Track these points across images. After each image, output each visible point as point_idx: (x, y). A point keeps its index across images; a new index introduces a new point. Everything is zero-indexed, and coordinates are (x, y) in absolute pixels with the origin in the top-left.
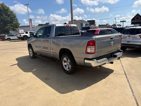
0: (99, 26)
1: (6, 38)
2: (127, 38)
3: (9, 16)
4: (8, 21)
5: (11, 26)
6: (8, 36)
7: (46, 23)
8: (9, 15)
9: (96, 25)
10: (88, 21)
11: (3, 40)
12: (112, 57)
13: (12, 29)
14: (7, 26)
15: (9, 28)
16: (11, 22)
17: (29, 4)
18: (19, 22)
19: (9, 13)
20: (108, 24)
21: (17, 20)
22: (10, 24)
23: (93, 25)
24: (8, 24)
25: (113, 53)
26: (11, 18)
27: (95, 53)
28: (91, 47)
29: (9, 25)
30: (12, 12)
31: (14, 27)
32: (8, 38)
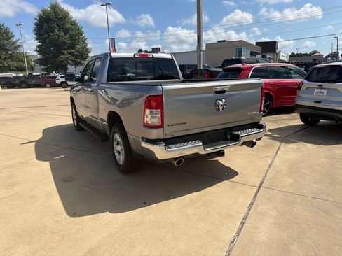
0: (290, 56)
1: (58, 82)
2: (316, 90)
3: (66, 31)
4: (64, 43)
5: (72, 54)
6: (61, 77)
7: (153, 49)
8: (69, 29)
9: (282, 54)
10: (257, 43)
11: (51, 87)
12: (227, 139)
13: (73, 61)
14: (63, 54)
15: (67, 58)
16: (72, 46)
17: (109, 4)
18: (88, 47)
19: (67, 26)
20: (316, 52)
21: (84, 42)
22: (69, 51)
23: (272, 54)
24: (65, 49)
25: (232, 129)
26: (71, 38)
27: (162, 126)
28: (154, 112)
29: (66, 52)
30: (74, 23)
31: (77, 58)
32: (62, 82)
